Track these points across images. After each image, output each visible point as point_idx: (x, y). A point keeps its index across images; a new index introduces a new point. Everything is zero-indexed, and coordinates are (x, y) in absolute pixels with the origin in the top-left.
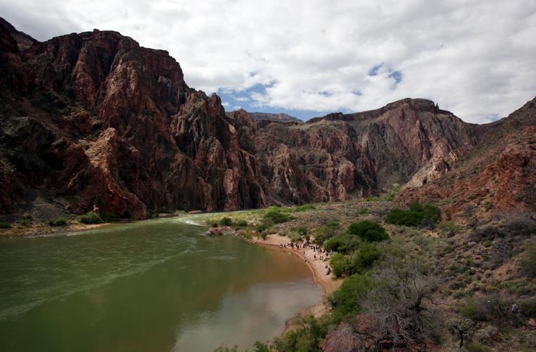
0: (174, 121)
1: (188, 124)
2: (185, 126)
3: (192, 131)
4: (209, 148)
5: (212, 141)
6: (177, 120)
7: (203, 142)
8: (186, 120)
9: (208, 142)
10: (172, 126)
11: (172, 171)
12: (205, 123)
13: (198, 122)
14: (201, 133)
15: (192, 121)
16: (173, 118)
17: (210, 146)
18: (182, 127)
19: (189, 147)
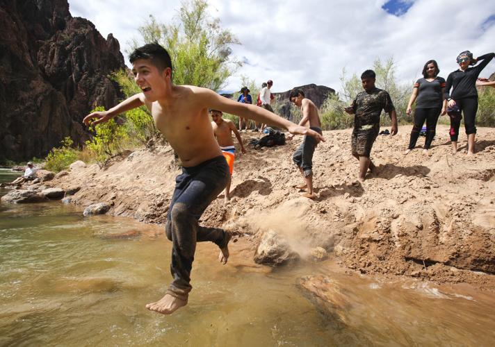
0: (43, 47)
1: (64, 54)
2: (59, 55)
3: (69, 62)
4: (94, 87)
5: (99, 80)
6: (48, 48)
7: (86, 79)
8: (62, 47)
9: (93, 79)
10: (40, 53)
11: (23, 104)
12: (89, 55)
13: (80, 52)
14: (83, 68)
15: (71, 50)
16: (42, 44)
17: (95, 85)
18: (56, 56)
19: (63, 83)
